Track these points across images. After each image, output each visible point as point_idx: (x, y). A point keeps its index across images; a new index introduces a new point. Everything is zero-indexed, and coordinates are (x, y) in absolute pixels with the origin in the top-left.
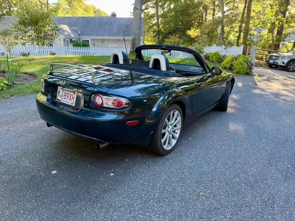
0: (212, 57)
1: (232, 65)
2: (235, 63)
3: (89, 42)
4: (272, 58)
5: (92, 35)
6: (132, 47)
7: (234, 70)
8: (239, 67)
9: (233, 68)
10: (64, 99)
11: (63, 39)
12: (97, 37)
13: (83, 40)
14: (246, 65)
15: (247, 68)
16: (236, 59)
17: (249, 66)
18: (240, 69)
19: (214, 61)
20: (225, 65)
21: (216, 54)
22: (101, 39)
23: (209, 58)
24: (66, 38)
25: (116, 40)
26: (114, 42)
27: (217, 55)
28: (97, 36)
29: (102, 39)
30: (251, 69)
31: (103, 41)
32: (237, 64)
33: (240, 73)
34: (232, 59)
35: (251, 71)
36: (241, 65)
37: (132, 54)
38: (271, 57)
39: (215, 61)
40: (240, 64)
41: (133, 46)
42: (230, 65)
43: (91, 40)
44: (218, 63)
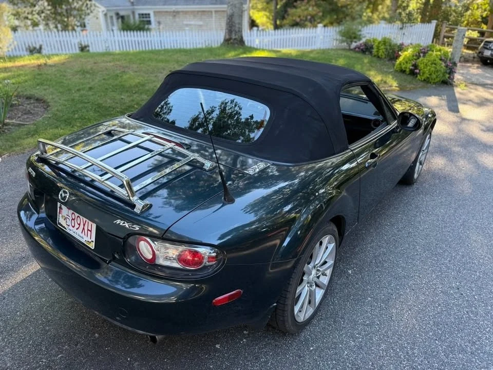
0: (378, 48)
1: (415, 66)
2: (422, 61)
3: (149, 17)
4: (488, 47)
5: (155, 4)
6: (227, 31)
7: (418, 76)
8: (430, 69)
9: (418, 71)
10: (71, 227)
11: (104, 13)
12: (166, 7)
13: (139, 14)
14: (443, 65)
15: (444, 73)
16: (425, 53)
17: (450, 69)
18: (430, 75)
19: (381, 55)
20: (403, 66)
21: (385, 42)
22: (172, 10)
23: (371, 50)
24: (108, 10)
25: (198, 12)
26: (194, 16)
27: (387, 44)
28: (164, 5)
29: (174, 12)
30: (451, 72)
31: (175, 14)
32: (426, 65)
33: (431, 80)
34: (417, 54)
35: (452, 77)
36: (434, 65)
37: (228, 44)
38: (487, 44)
39: (384, 56)
40: (432, 64)
41: (229, 28)
42: (413, 66)
43: (154, 12)
44: (389, 60)
